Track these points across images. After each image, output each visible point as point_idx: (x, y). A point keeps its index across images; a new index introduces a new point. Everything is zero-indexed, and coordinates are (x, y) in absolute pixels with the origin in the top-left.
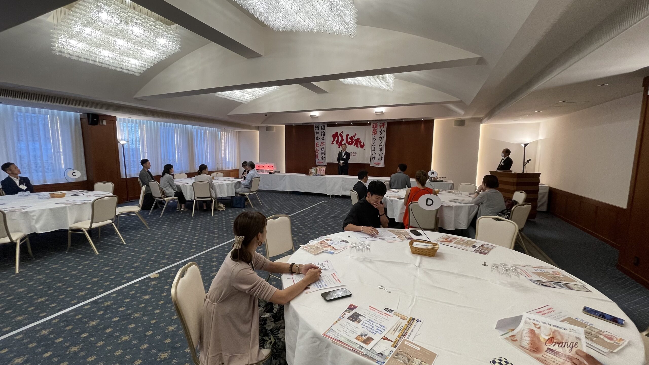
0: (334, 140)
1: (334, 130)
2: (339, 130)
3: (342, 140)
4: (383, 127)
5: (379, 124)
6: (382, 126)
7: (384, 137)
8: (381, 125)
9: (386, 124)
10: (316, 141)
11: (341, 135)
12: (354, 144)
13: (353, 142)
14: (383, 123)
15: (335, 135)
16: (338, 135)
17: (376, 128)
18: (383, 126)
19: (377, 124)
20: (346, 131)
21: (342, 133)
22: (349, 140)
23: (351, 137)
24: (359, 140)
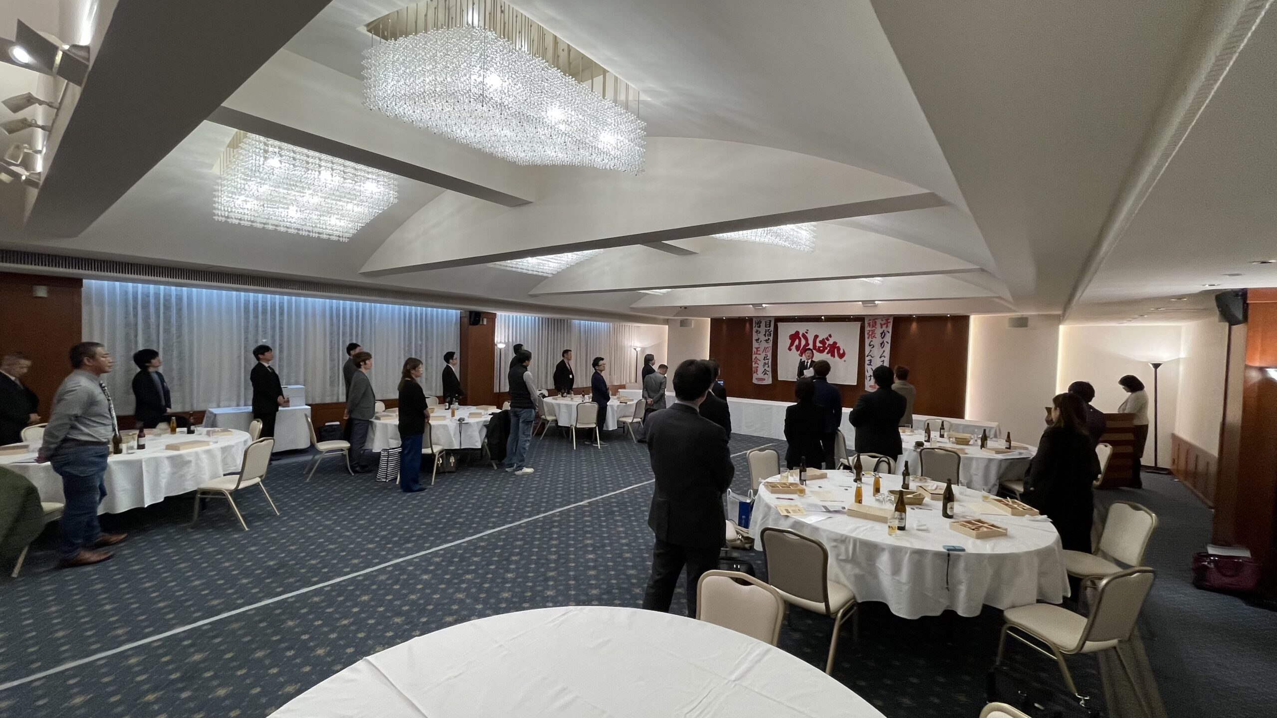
0: (792, 344)
1: (793, 328)
2: (801, 328)
3: (807, 344)
4: (887, 327)
5: (879, 322)
6: (884, 324)
7: (888, 343)
8: (882, 323)
9: (891, 320)
10: (755, 345)
11: (804, 336)
12: (826, 351)
13: (825, 348)
14: (887, 320)
15: (794, 337)
16: (800, 336)
17: (874, 328)
18: (887, 324)
19: (875, 322)
20: (812, 330)
21: (807, 333)
22: (818, 344)
23: (821, 340)
24: (837, 346)
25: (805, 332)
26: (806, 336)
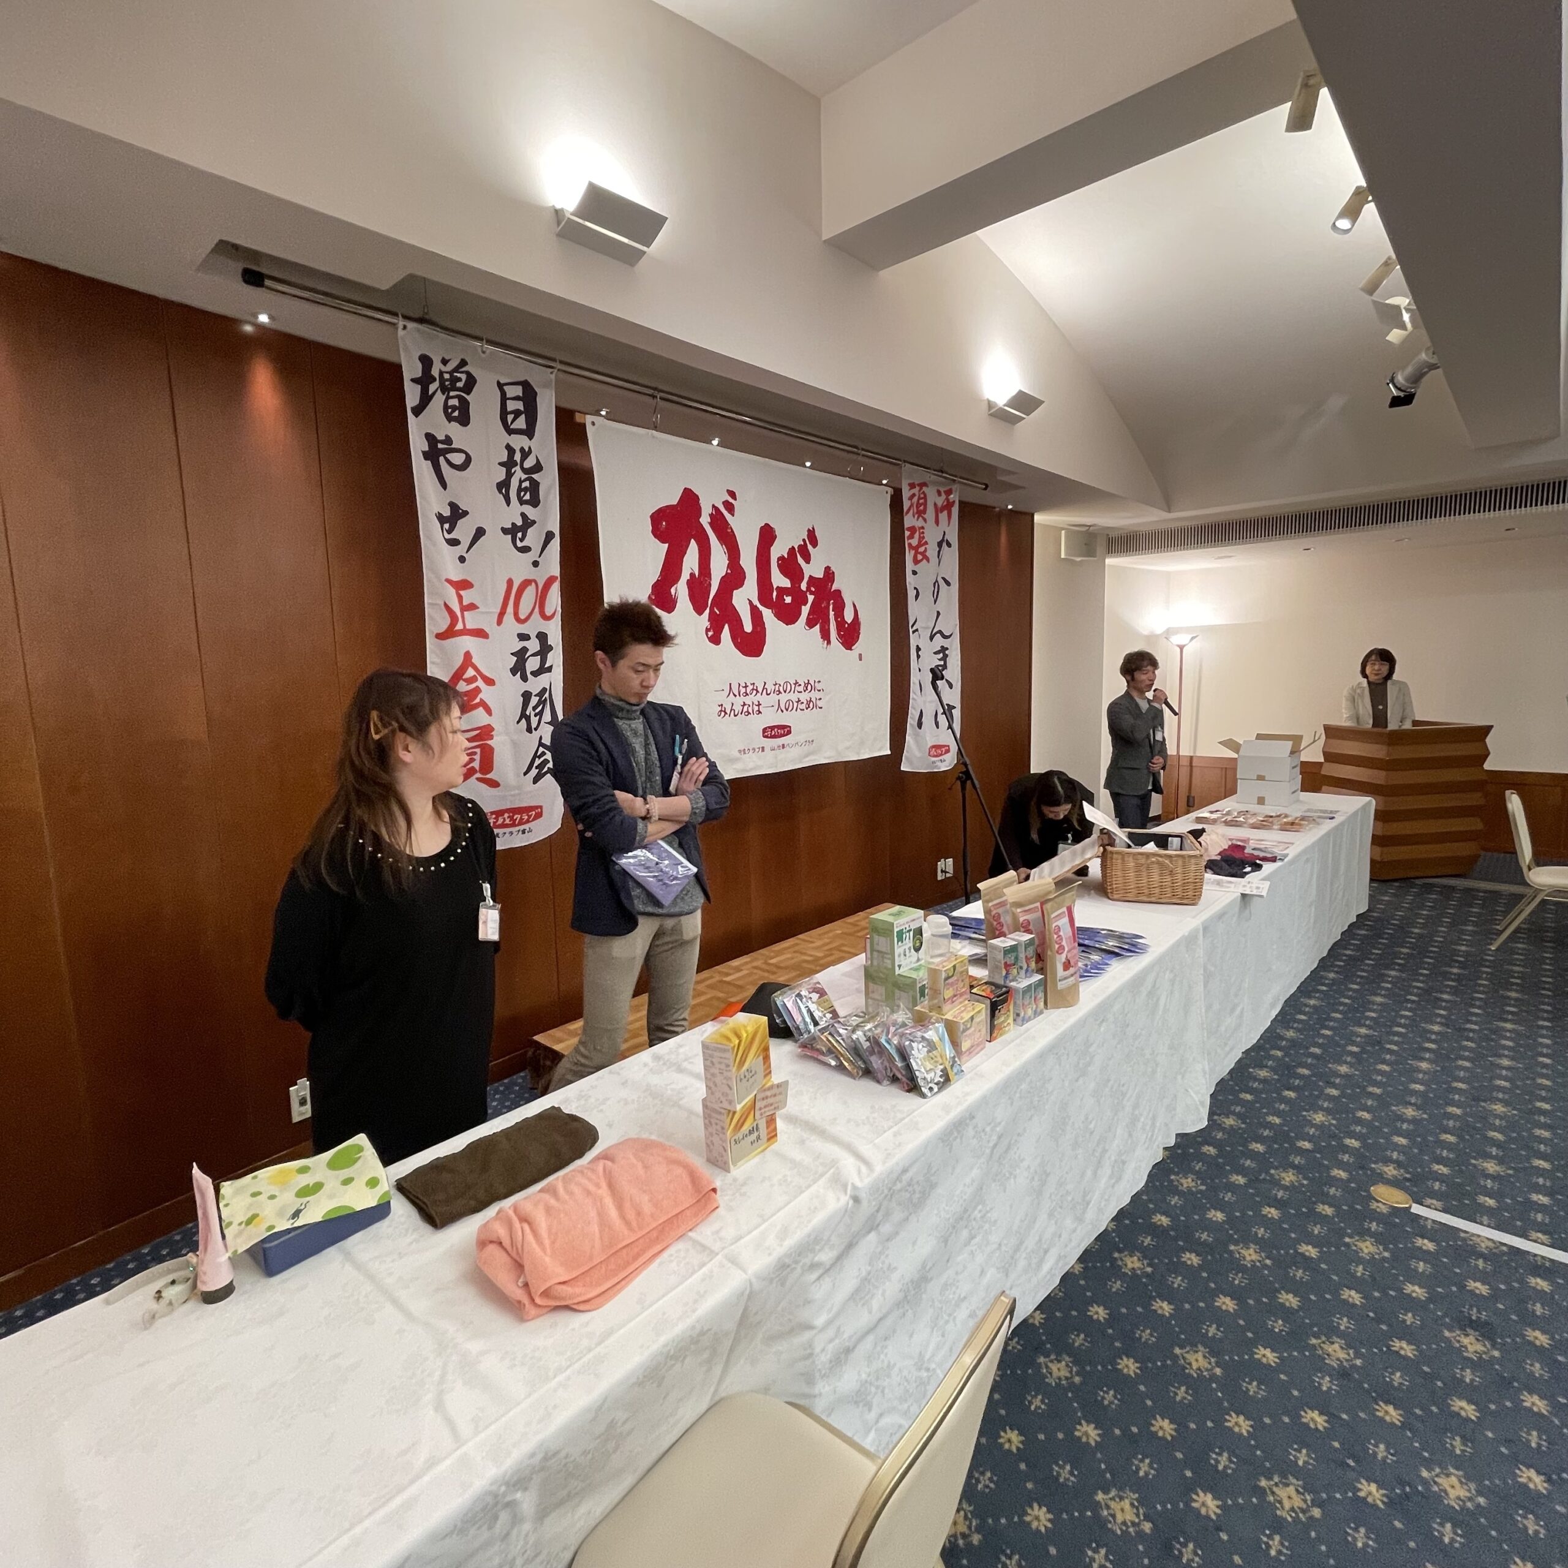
3: (735, 573)
4: (949, 519)
5: (931, 496)
6: (942, 509)
7: (948, 584)
8: (940, 501)
9: (956, 500)
11: (719, 522)
12: (805, 610)
13: (798, 599)
14: (948, 494)
16: (705, 520)
17: (921, 523)
18: (948, 509)
21: (730, 507)
23: (786, 556)
24: (834, 588)
25: (723, 503)
26: (727, 528)
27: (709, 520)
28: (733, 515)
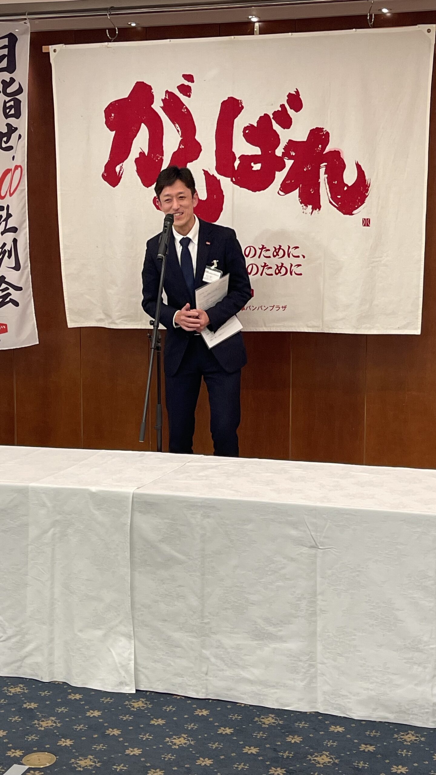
12: (280, 176)
16: (157, 106)
21: (186, 90)
23: (256, 125)
24: (327, 150)
25: (178, 87)
26: (182, 108)
27: (162, 105)
28: (189, 96)
